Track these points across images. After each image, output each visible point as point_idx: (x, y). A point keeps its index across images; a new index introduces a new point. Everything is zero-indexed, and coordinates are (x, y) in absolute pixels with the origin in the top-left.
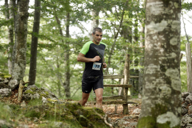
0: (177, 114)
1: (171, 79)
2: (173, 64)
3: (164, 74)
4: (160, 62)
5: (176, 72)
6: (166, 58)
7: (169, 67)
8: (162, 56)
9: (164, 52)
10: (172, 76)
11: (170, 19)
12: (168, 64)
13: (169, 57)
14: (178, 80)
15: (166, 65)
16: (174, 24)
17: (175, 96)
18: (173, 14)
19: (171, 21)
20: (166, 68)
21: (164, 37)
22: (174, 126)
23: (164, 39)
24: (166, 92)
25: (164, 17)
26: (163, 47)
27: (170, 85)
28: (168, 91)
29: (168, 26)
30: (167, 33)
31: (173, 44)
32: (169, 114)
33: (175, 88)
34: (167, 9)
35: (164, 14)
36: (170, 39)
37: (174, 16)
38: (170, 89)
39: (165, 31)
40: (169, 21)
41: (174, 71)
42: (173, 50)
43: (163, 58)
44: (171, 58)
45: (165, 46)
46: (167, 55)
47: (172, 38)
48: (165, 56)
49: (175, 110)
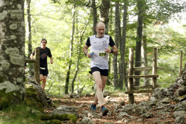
0: (15, 82)
1: (10, 56)
2: (12, 44)
3: (4, 52)
4: (2, 43)
5: (15, 50)
6: (6, 40)
7: (8, 47)
8: (3, 38)
9: (5, 35)
10: (11, 54)
11: (9, 9)
12: (8, 44)
13: (8, 39)
14: (18, 56)
15: (6, 45)
16: (13, 13)
17: (15, 68)
18: (12, 5)
19: (11, 10)
20: (6, 47)
21: (5, 23)
22: (9, 91)
23: (5, 25)
24: (5, 66)
25: (5, 8)
26: (4, 31)
27: (9, 60)
28: (7, 65)
29: (8, 15)
30: (7, 20)
31: (13, 29)
32: (6, 83)
33: (13, 63)
34: (7, 2)
35: (5, 6)
36: (9, 25)
37: (14, 7)
38: (9, 64)
39: (5, 19)
40: (9, 11)
41: (13, 49)
42: (13, 33)
43: (4, 40)
44: (10, 39)
45: (6, 31)
46: (7, 37)
47: (11, 24)
48: (6, 38)
49: (14, 80)
